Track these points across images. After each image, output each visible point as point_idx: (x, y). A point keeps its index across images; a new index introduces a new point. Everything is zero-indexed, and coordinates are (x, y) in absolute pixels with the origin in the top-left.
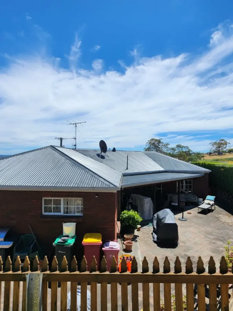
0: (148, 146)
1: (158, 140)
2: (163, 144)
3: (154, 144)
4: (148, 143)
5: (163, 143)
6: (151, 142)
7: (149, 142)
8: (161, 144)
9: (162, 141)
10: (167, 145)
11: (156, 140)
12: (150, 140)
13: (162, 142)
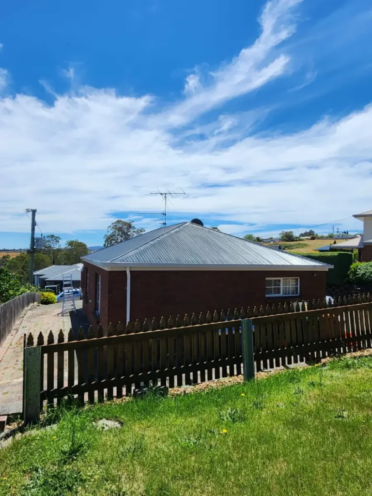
0: (111, 232)
1: (127, 223)
2: (135, 230)
3: (120, 229)
4: (110, 226)
5: (135, 228)
6: (116, 226)
7: (112, 226)
8: (131, 230)
9: (133, 224)
10: (141, 231)
11: (125, 224)
12: (115, 223)
13: (133, 227)
